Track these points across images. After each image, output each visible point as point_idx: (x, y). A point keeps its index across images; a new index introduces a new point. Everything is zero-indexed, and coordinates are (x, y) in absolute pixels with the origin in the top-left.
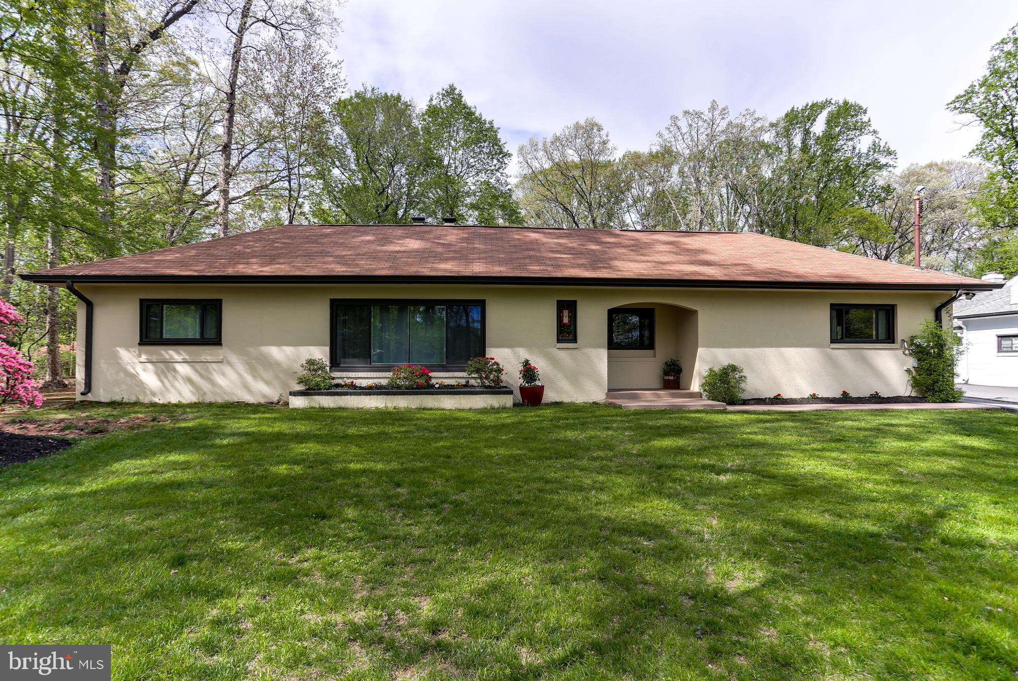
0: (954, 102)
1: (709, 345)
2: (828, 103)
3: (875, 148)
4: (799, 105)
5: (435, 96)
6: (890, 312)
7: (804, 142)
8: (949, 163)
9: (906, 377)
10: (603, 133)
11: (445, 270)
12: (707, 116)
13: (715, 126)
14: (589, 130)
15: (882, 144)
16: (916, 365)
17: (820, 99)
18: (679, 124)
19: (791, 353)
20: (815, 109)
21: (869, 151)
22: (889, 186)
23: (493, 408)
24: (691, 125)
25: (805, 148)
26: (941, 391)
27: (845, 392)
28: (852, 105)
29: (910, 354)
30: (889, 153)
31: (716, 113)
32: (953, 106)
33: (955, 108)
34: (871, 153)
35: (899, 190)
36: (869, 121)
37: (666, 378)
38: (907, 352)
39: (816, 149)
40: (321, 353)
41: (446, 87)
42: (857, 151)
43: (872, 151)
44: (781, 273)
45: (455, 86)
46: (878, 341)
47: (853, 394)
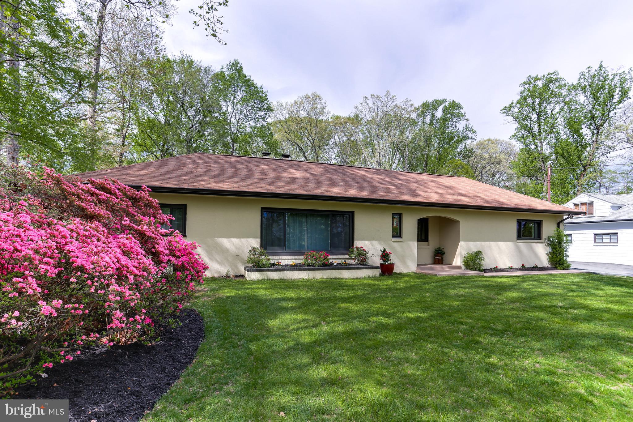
0: (503, 109)
1: (465, 240)
2: (445, 101)
3: (466, 128)
4: (431, 100)
5: (225, 66)
6: (539, 224)
7: (432, 120)
8: (497, 140)
9: (547, 257)
10: (323, 102)
11: (335, 192)
12: (384, 99)
13: (388, 106)
14: (316, 98)
15: (470, 126)
16: (551, 251)
17: (440, 98)
18: (368, 101)
19: (502, 244)
20: (438, 103)
21: (463, 130)
22: (472, 149)
23: (369, 277)
24: (374, 104)
25: (431, 124)
26: (563, 264)
27: (523, 265)
28: (456, 104)
29: (548, 245)
30: (473, 132)
31: (389, 98)
32: (503, 111)
33: (504, 113)
34: (465, 131)
35: (477, 152)
36: (465, 113)
37: (436, 258)
38: (547, 244)
39: (437, 125)
40: (256, 243)
41: (233, 61)
42: (457, 129)
43: (465, 130)
44: (497, 202)
45: (239, 61)
46: (535, 239)
47: (527, 266)
